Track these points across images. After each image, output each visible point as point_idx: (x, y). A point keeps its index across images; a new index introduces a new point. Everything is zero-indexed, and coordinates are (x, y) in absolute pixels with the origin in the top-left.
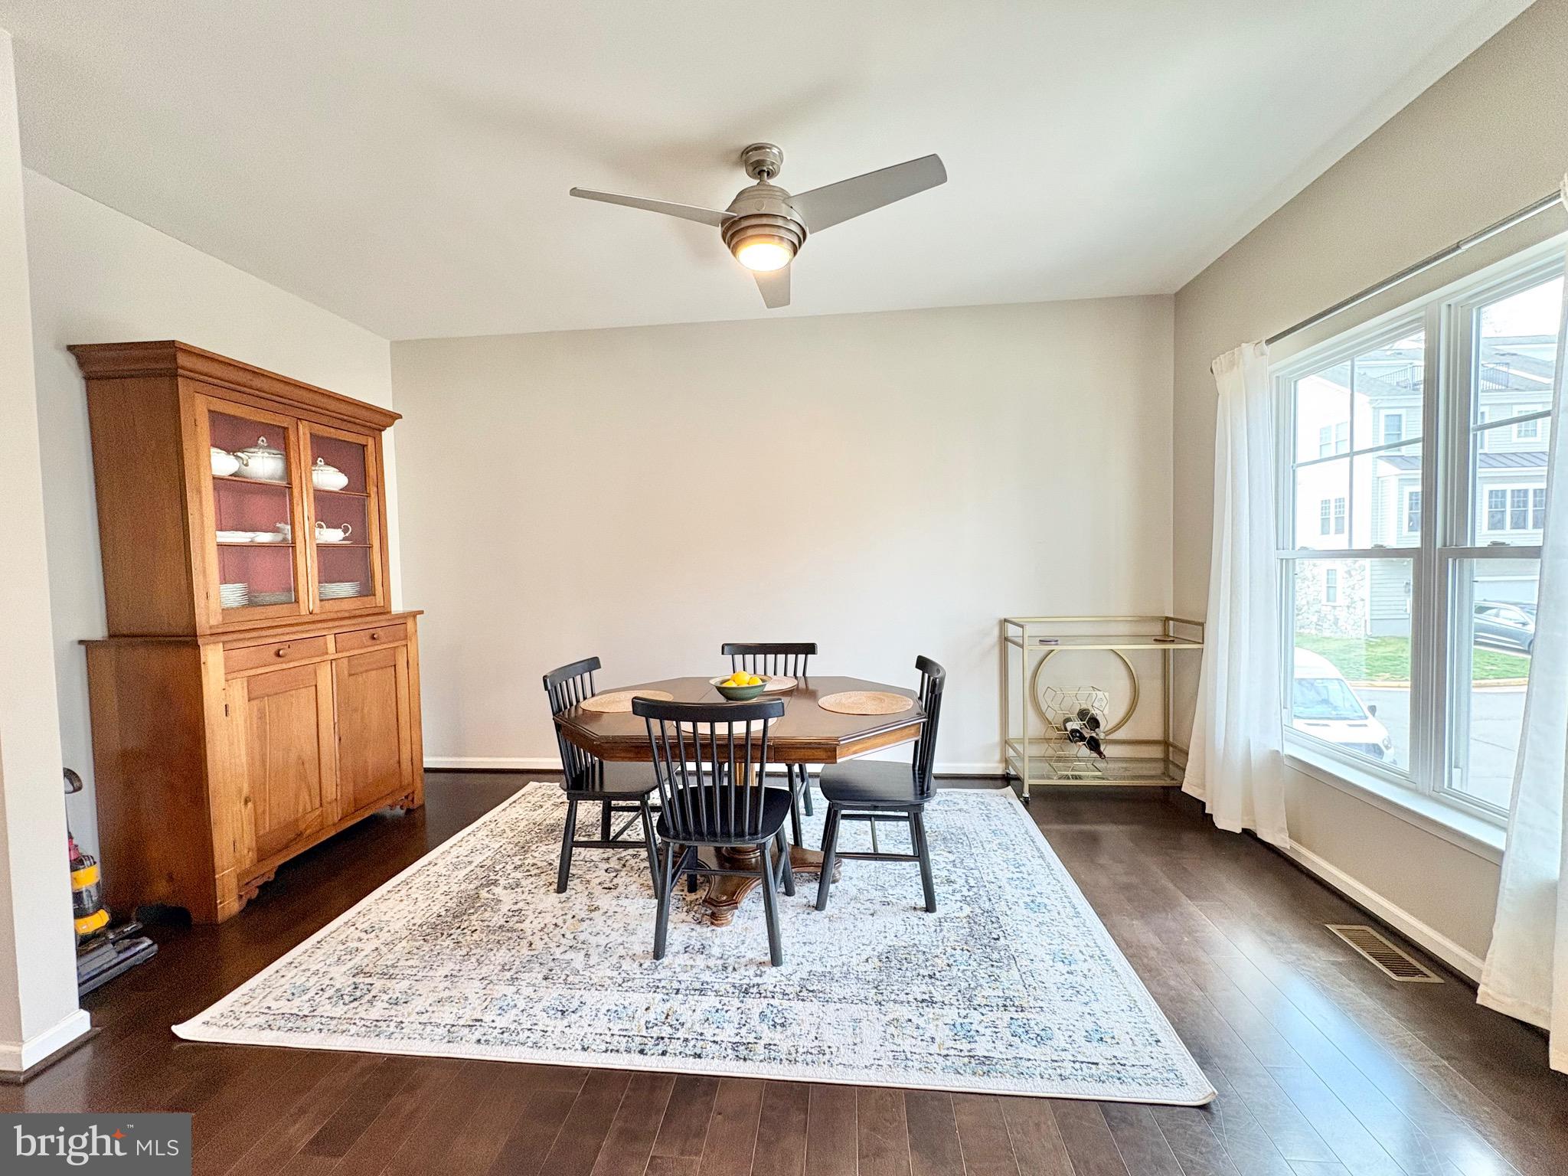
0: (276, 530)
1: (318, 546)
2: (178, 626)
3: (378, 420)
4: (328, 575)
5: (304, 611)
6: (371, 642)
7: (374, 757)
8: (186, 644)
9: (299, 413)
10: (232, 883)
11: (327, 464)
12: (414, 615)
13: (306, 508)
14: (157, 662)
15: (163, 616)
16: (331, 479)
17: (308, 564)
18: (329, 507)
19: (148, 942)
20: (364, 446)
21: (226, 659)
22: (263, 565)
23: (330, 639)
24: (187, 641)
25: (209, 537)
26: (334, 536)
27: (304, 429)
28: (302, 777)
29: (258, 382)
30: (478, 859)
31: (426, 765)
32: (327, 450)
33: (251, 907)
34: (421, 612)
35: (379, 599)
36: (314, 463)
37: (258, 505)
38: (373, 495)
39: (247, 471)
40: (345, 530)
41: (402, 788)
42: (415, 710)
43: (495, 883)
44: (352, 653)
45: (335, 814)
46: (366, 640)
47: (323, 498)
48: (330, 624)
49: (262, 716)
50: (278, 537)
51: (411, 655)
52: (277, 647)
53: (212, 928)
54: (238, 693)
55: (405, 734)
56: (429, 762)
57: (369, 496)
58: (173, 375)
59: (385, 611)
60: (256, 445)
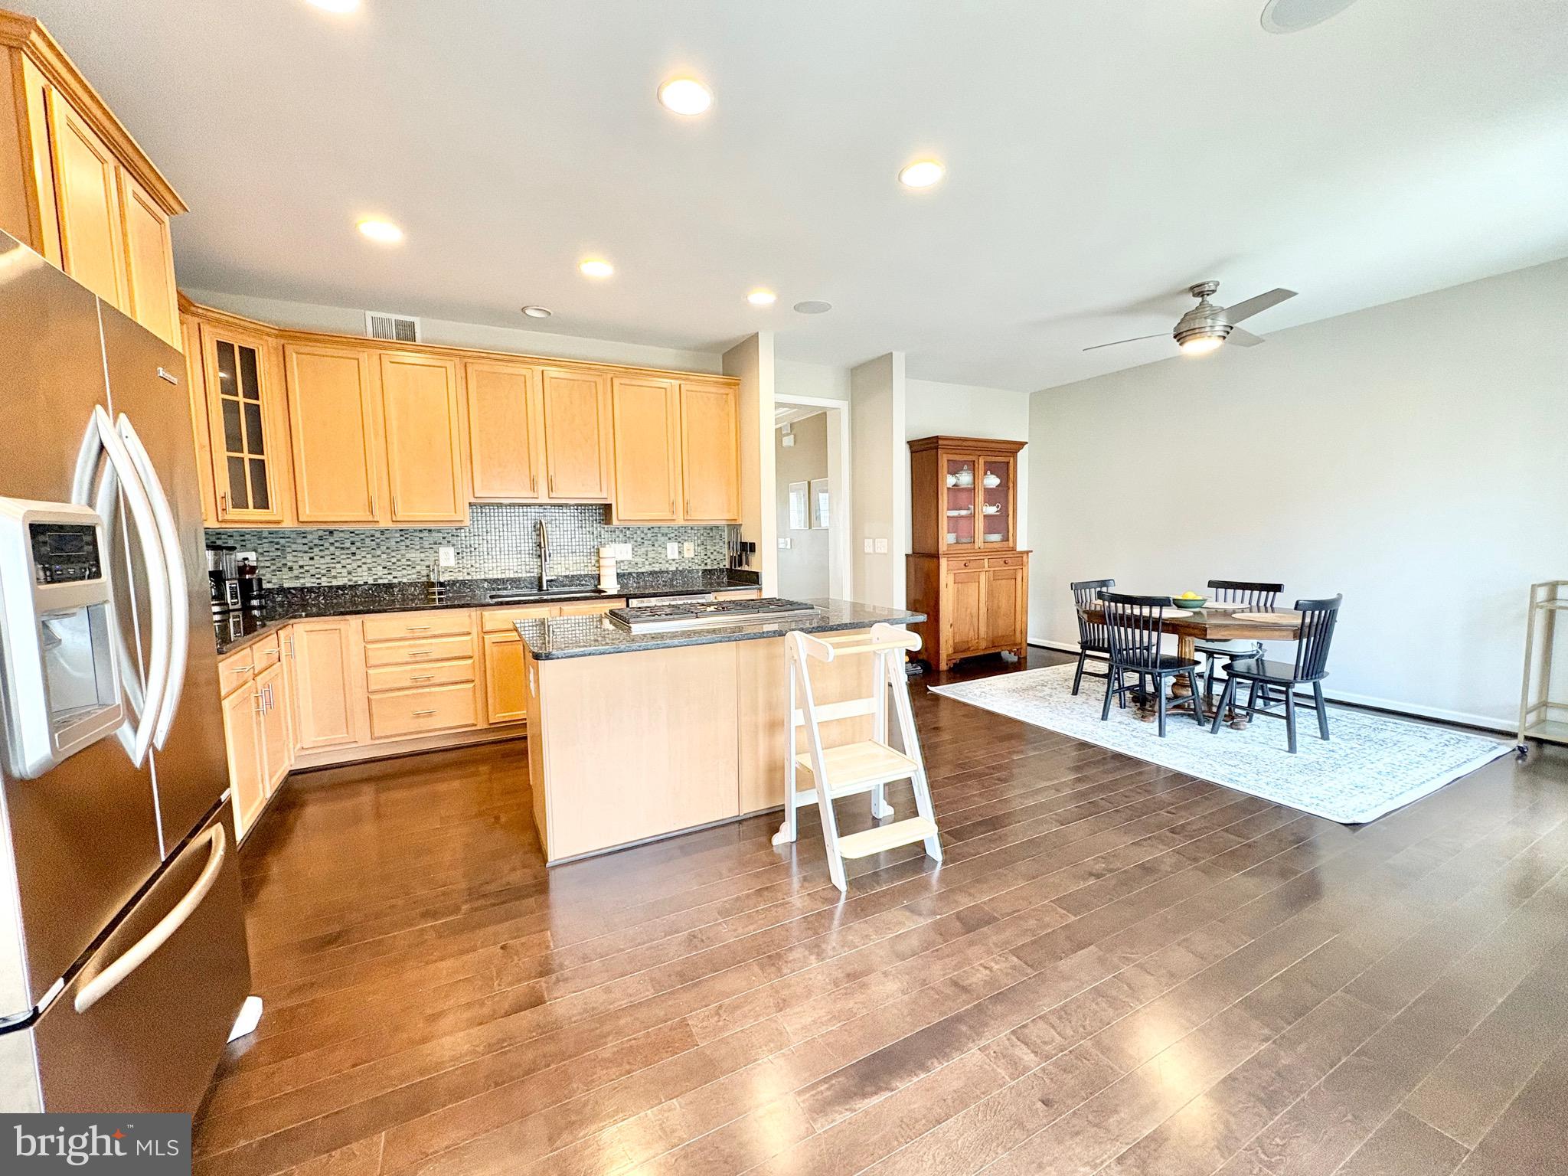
0: (969, 509)
1: (984, 516)
2: (933, 551)
3: (1013, 448)
4: (989, 530)
5: (977, 547)
6: (1004, 565)
7: (1003, 626)
8: (935, 557)
9: (979, 453)
10: (945, 657)
11: (991, 473)
12: (1027, 552)
13: (980, 497)
14: (927, 564)
15: (929, 548)
16: (992, 481)
17: (980, 524)
18: (992, 496)
19: (919, 668)
20: (1008, 463)
21: (948, 565)
22: (963, 523)
23: (986, 561)
24: (936, 556)
25: (944, 513)
26: (992, 510)
27: (982, 461)
28: (972, 623)
29: (964, 444)
30: (1042, 678)
31: (1028, 642)
32: (992, 468)
33: (950, 670)
34: (1032, 551)
35: (1011, 544)
36: (985, 474)
37: (963, 496)
38: (1011, 489)
39: (959, 483)
40: (998, 507)
41: (1016, 645)
42: (1025, 606)
43: (1046, 686)
44: (996, 569)
45: (983, 644)
46: (1002, 563)
47: (989, 492)
48: (987, 554)
49: (958, 591)
50: (969, 512)
51: (1025, 575)
52: (965, 562)
53: (938, 672)
54: (951, 578)
55: (1019, 617)
56: (1030, 641)
57: (1009, 489)
58: (937, 448)
59: (1013, 549)
60: (962, 470)
